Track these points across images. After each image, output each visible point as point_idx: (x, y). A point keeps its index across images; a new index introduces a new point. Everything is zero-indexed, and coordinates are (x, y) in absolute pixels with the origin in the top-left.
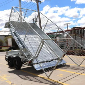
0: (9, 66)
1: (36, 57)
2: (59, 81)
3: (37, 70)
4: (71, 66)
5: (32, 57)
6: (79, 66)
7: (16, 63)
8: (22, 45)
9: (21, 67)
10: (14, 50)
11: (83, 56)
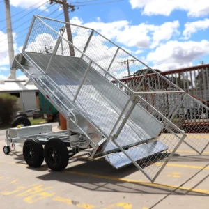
0: (27, 166)
1: (114, 136)
2: (181, 186)
3: (117, 167)
4: (182, 155)
5: (103, 137)
6: (201, 154)
7: (53, 155)
8: (72, 109)
9: (67, 163)
10: (25, 126)
11: (197, 132)
